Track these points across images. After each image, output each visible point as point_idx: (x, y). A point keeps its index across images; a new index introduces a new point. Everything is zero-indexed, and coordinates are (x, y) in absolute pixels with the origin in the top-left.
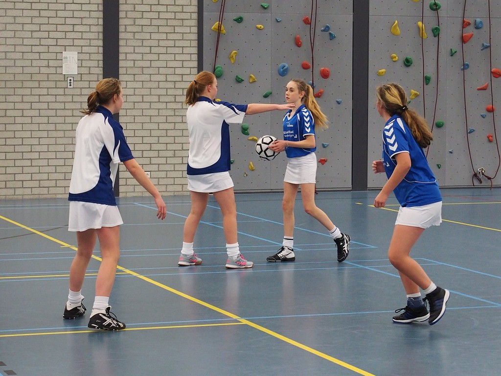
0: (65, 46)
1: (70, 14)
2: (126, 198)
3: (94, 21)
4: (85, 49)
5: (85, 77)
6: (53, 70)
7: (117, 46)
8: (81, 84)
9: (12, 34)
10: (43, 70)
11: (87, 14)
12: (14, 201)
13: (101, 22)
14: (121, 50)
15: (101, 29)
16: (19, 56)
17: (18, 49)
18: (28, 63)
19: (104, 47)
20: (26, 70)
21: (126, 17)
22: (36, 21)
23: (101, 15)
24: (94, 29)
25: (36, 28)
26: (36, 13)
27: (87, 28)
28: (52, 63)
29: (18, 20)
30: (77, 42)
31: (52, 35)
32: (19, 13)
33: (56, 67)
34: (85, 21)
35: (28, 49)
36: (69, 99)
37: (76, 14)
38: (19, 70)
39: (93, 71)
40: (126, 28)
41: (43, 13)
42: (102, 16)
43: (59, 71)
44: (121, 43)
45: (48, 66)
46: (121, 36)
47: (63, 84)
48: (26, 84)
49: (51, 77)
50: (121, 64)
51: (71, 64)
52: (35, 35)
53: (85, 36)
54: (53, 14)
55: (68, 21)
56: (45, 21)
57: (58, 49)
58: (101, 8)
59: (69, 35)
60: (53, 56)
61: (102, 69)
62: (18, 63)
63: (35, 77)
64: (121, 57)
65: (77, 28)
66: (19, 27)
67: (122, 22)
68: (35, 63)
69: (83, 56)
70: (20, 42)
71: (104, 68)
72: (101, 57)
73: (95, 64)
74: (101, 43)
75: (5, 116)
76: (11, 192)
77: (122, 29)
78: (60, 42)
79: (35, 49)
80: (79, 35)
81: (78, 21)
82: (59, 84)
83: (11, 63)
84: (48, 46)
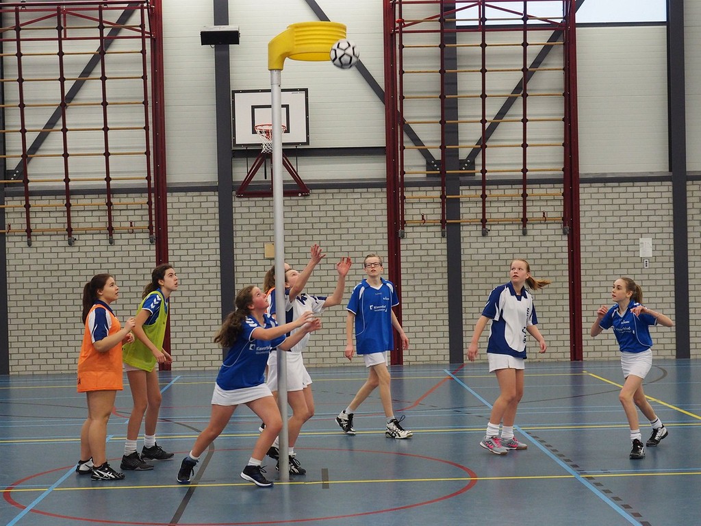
0: (642, 234)
1: (644, 207)
2: (696, 360)
3: (665, 212)
4: (658, 236)
5: (658, 259)
6: (631, 254)
7: (686, 232)
8: (655, 265)
9: (596, 225)
10: (623, 254)
11: (659, 207)
12: (602, 362)
13: (671, 212)
14: (690, 235)
15: (671, 218)
16: (603, 243)
17: (602, 237)
18: (611, 248)
19: (675, 233)
20: (609, 254)
21: (693, 208)
22: (616, 213)
23: (671, 206)
24: (665, 218)
25: (616, 219)
26: (616, 207)
27: (659, 218)
28: (630, 248)
29: (602, 214)
30: (651, 230)
31: (630, 225)
32: (602, 208)
33: (634, 251)
34: (658, 213)
35: (610, 237)
36: (646, 277)
37: (650, 207)
38: (604, 255)
39: (665, 253)
40: (693, 218)
41: (622, 207)
42: (672, 208)
43: (636, 254)
44: (689, 229)
45: (628, 251)
46: (689, 223)
47: (640, 265)
48: (609, 266)
49: (630, 260)
50: (690, 247)
51: (646, 248)
52: (617, 225)
53: (658, 224)
54: (631, 207)
55: (644, 213)
56: (624, 213)
57: (635, 236)
58: (671, 200)
59: (644, 224)
60: (631, 242)
61: (673, 252)
62: (603, 249)
63: (616, 260)
64: (690, 241)
65: (651, 218)
66: (603, 219)
67: (689, 212)
68: (616, 248)
69: (656, 242)
70: (603, 231)
71: (674, 251)
72: (672, 242)
73: (667, 247)
74: (671, 230)
75: (593, 292)
76: (599, 354)
77: (689, 217)
78: (637, 231)
79: (616, 237)
80: (652, 224)
81: (653, 213)
82: (637, 265)
83: (596, 249)
84: (627, 234)
